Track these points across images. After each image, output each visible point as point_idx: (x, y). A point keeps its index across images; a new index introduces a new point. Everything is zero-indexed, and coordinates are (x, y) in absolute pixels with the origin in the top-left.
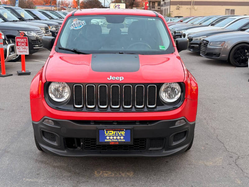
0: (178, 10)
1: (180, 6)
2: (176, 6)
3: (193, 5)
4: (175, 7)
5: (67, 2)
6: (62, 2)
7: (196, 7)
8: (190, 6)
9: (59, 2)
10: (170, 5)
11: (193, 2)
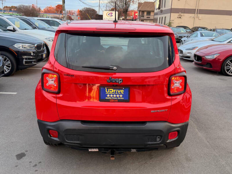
0: (179, 19)
1: (182, 14)
2: (178, 14)
3: (197, 14)
4: (176, 15)
5: (73, 12)
6: (69, 11)
7: (201, 16)
8: (194, 15)
9: (67, 11)
10: (171, 13)
11: (198, 10)
